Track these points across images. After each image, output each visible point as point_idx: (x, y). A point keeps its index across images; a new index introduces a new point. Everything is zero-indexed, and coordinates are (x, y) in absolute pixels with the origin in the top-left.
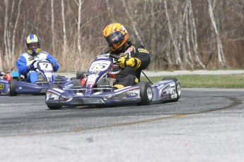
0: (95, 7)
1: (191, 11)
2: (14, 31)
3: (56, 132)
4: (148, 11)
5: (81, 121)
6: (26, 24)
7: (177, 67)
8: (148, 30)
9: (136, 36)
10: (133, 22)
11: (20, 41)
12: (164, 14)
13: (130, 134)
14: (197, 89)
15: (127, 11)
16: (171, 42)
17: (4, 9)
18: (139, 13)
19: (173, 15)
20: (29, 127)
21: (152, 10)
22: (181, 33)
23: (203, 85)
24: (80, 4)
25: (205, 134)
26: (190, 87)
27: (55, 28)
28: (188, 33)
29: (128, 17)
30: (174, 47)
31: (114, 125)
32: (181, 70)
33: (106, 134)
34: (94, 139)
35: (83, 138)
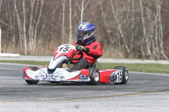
0: (93, 13)
1: (160, 19)
2: (37, 26)
3: (55, 100)
4: (130, 17)
5: (73, 93)
6: (45, 22)
7: (148, 57)
8: (129, 31)
9: (120, 34)
10: (119, 24)
11: (40, 33)
12: (141, 20)
13: (105, 104)
14: (159, 74)
15: (115, 17)
16: (145, 39)
17: (31, 10)
18: (123, 18)
19: (147, 21)
20: (37, 95)
21: (133, 17)
22: (152, 34)
23: (164, 71)
24: (83, 10)
25: (158, 107)
26: (154, 72)
27: (65, 25)
28: (157, 34)
29: (115, 21)
30: (146, 44)
31: (96, 97)
32: (150, 59)
33: (89, 103)
34: (80, 106)
35: (72, 105)
